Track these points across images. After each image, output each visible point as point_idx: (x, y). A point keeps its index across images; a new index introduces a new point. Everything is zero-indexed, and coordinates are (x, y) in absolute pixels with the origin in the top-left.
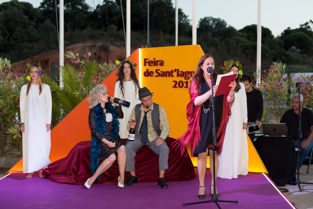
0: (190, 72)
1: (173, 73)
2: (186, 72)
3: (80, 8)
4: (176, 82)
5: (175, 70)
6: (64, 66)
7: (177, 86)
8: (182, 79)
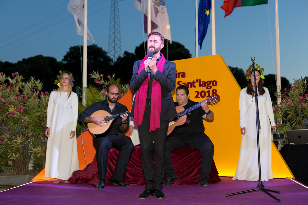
0: (211, 81)
1: (195, 84)
2: (208, 82)
3: (102, 60)
4: (198, 92)
5: (197, 81)
6: (87, 87)
7: (199, 96)
8: (204, 89)
